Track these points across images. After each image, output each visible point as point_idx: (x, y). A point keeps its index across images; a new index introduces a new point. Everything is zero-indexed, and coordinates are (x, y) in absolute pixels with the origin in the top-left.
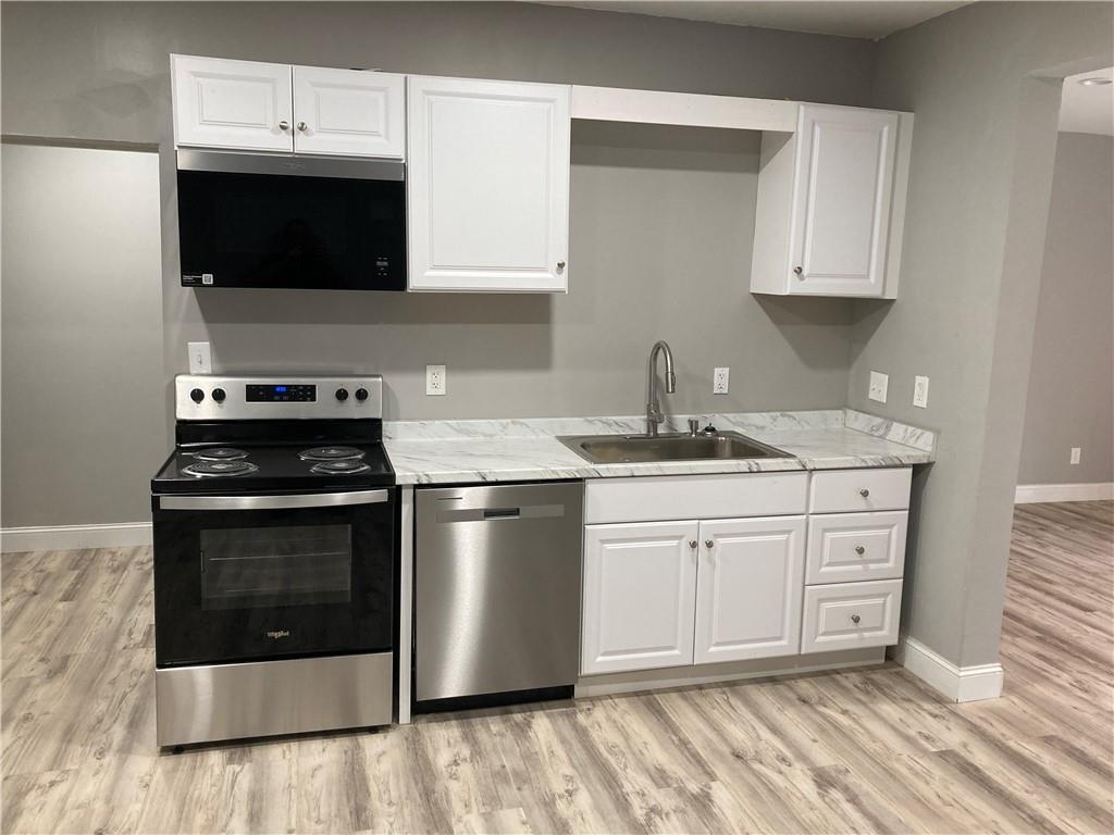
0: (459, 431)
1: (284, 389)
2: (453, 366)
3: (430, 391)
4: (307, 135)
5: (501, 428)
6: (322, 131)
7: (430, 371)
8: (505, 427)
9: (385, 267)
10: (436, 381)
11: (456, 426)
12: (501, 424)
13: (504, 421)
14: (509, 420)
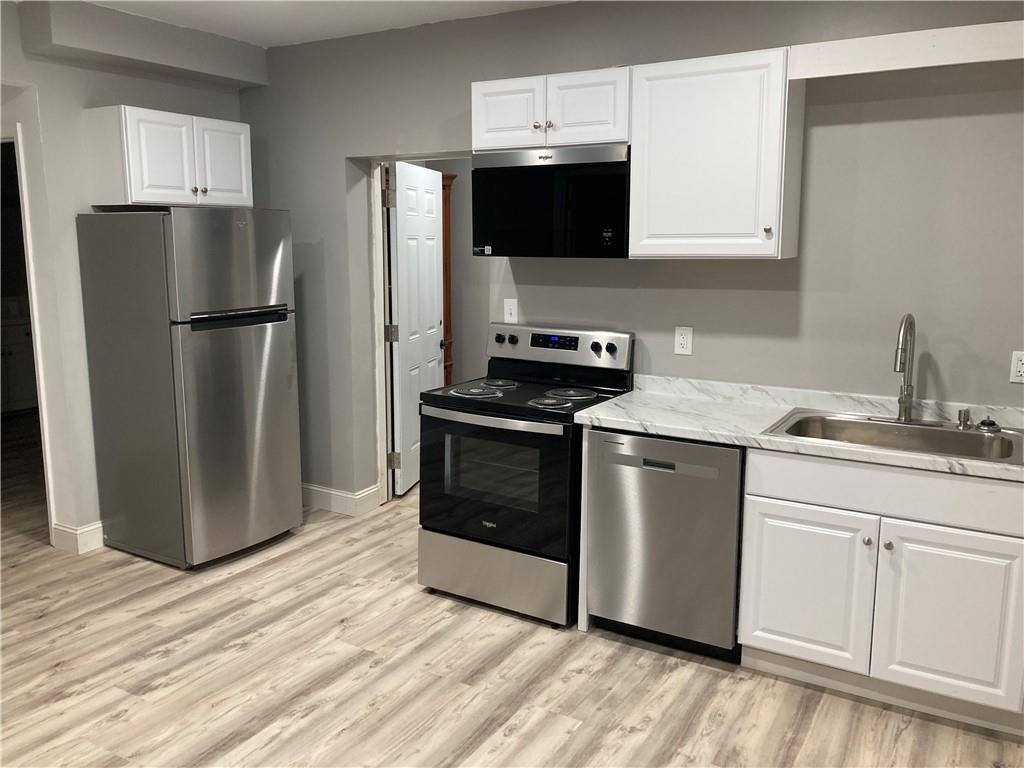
0: (700, 390)
1: (557, 339)
2: (700, 328)
3: (678, 350)
4: (554, 130)
5: (740, 392)
6: (566, 125)
7: (678, 331)
8: (745, 391)
9: (609, 237)
10: (683, 342)
11: (696, 385)
12: (741, 388)
13: (744, 386)
14: (749, 386)
